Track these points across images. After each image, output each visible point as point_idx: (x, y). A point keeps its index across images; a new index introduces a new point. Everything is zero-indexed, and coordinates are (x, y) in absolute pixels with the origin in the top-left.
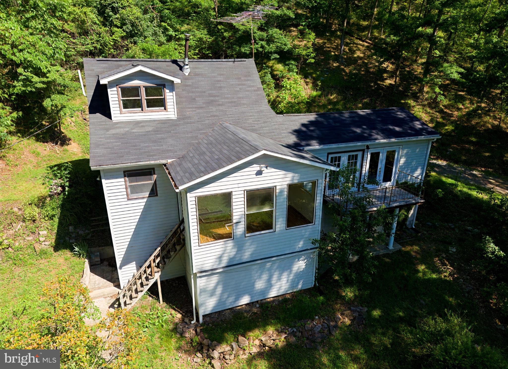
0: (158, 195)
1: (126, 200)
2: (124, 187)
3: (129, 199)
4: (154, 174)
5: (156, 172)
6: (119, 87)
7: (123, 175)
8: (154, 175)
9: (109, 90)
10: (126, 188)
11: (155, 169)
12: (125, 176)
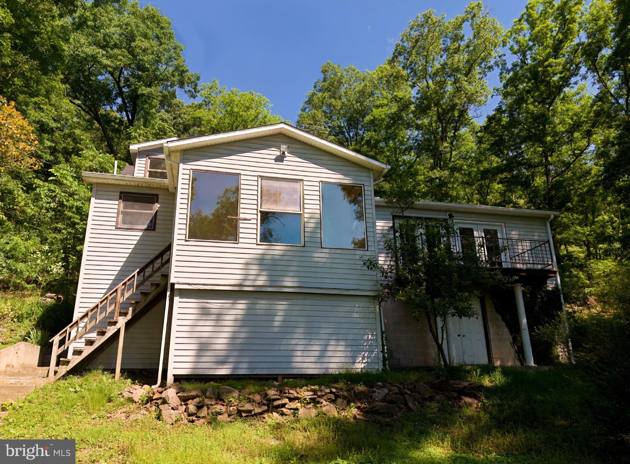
0: (156, 229)
1: (114, 228)
2: (116, 211)
3: (117, 228)
4: (157, 202)
5: (159, 200)
6: (149, 158)
7: (118, 197)
8: (156, 204)
9: (137, 160)
10: (118, 214)
11: (160, 197)
12: (120, 198)
